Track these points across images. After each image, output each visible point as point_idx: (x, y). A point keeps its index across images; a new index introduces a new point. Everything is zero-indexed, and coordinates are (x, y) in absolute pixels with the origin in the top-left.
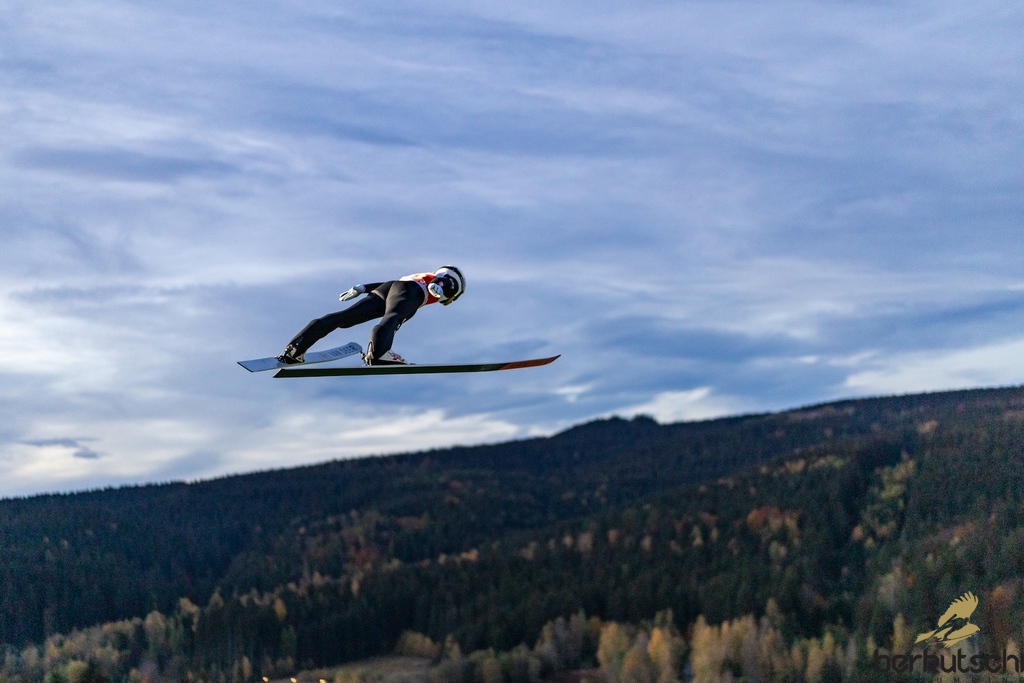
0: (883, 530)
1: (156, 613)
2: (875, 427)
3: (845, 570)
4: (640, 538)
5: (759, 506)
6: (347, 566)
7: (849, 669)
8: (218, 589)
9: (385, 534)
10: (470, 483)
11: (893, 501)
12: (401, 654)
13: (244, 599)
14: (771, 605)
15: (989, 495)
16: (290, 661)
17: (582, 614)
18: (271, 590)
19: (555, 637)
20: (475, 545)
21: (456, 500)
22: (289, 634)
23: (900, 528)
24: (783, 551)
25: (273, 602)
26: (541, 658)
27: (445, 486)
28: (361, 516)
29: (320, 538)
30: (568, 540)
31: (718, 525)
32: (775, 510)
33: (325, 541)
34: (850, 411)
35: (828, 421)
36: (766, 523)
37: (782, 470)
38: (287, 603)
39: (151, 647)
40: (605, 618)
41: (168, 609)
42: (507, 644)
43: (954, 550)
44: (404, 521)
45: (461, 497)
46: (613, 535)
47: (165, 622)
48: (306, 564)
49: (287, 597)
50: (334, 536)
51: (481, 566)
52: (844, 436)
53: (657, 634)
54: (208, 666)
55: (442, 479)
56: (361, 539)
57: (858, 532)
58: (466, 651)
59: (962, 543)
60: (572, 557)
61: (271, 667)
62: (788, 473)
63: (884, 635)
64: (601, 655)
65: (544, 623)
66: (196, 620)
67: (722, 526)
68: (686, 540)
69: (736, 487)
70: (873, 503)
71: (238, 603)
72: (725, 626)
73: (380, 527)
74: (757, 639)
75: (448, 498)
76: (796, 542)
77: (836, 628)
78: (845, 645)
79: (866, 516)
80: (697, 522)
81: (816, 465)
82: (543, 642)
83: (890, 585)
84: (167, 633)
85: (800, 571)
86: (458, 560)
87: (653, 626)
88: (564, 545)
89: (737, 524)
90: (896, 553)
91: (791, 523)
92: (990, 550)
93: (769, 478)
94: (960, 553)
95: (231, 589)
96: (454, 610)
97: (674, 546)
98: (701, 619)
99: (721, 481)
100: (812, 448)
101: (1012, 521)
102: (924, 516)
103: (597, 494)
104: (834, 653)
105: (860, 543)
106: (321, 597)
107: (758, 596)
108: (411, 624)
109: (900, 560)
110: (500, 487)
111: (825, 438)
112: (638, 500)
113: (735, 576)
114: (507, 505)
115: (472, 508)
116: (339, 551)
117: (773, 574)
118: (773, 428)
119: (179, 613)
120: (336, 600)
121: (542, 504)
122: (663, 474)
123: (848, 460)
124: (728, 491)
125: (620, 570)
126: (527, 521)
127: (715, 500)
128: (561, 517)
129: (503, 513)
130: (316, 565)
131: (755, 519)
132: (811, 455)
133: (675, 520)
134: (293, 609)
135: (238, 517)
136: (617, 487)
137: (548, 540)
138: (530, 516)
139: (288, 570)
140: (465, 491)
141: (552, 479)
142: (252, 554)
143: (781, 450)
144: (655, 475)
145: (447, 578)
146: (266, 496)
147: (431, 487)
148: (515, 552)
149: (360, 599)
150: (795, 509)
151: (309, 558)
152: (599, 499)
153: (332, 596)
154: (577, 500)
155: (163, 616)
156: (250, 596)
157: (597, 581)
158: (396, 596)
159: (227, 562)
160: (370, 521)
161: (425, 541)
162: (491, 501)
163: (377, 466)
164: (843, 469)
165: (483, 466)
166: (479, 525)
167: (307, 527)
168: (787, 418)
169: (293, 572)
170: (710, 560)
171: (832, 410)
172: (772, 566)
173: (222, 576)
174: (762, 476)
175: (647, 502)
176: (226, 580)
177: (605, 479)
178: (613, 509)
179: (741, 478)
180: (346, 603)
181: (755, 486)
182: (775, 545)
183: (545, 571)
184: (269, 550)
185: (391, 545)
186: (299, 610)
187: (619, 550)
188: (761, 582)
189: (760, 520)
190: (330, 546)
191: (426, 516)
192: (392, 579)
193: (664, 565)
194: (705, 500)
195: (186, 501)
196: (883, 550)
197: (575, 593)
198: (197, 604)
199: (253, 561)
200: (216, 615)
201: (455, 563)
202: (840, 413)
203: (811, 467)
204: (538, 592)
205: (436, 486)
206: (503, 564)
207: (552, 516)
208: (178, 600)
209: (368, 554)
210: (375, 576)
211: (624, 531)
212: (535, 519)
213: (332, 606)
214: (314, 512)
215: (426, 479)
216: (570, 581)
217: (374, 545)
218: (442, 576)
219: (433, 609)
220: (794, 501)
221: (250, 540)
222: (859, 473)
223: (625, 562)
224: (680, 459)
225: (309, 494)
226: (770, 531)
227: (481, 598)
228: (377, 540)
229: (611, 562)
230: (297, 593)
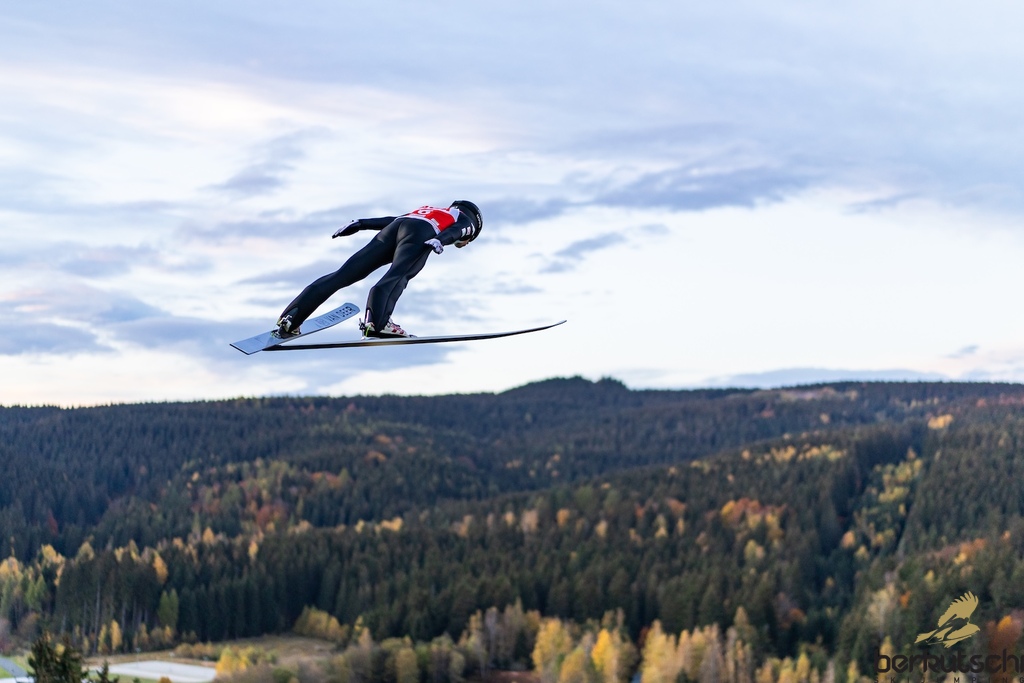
0: (879, 539)
1: (13, 560)
2: (880, 416)
3: (830, 582)
4: (596, 522)
5: (737, 499)
6: (246, 525)
8: (92, 537)
9: (294, 490)
10: (399, 439)
11: (895, 504)
12: (302, 635)
13: (119, 553)
14: (741, 615)
15: (1004, 511)
16: (169, 631)
17: (519, 605)
18: (153, 546)
19: (484, 631)
20: (401, 513)
21: (382, 457)
22: (170, 599)
23: (898, 536)
24: (759, 552)
25: (153, 558)
26: (466, 653)
27: (370, 441)
28: (267, 466)
29: (216, 488)
30: (509, 517)
31: (686, 517)
32: (755, 503)
33: (222, 493)
34: (853, 395)
35: (825, 405)
36: (743, 517)
37: (767, 457)
38: (168, 562)
40: (546, 612)
41: (28, 556)
42: (428, 633)
43: (958, 569)
44: (318, 476)
45: (388, 455)
46: (563, 515)
47: (23, 571)
48: (197, 517)
49: (170, 557)
50: (233, 487)
51: (404, 538)
52: (844, 423)
53: (604, 637)
54: (70, 628)
55: (367, 431)
56: (265, 493)
57: (849, 538)
58: (376, 637)
59: (968, 562)
60: (513, 538)
61: (144, 635)
62: (773, 459)
63: (869, 663)
64: (537, 655)
65: (472, 612)
66: (59, 572)
67: (690, 516)
68: (648, 529)
69: (712, 472)
70: (869, 507)
71: (114, 557)
72: (685, 634)
73: (287, 482)
74: (722, 652)
75: (372, 454)
76: (776, 543)
77: (813, 648)
78: (821, 669)
79: (861, 522)
80: (663, 509)
81: (808, 455)
82: (469, 635)
83: (881, 604)
84: (25, 585)
85: (778, 578)
86: (378, 529)
87: (601, 628)
88: (505, 522)
90: (892, 567)
91: (772, 519)
92: (1000, 573)
93: (751, 462)
94: (965, 573)
95: (106, 541)
96: (368, 588)
97: (634, 536)
98: (657, 626)
99: (695, 464)
100: (804, 435)
102: (926, 526)
103: (549, 465)
104: (809, 677)
105: (851, 551)
106: (211, 559)
107: (727, 603)
108: (314, 600)
110: (435, 447)
111: (820, 425)
112: (596, 477)
113: (701, 578)
114: (441, 470)
115: (400, 470)
116: (238, 506)
117: (745, 579)
118: (762, 407)
119: (40, 562)
120: (229, 564)
121: (482, 471)
122: (628, 449)
123: (845, 452)
124: (702, 476)
125: (568, 558)
126: (464, 490)
127: (686, 485)
128: (503, 489)
129: (435, 478)
130: (209, 521)
131: (731, 512)
132: (802, 443)
133: (637, 505)
134: (177, 570)
135: (120, 454)
136: (572, 459)
137: (486, 515)
138: (469, 484)
139: (175, 523)
140: (393, 447)
141: (497, 443)
142: (133, 499)
143: (769, 434)
144: (618, 449)
145: (363, 549)
146: (156, 433)
147: (353, 440)
148: (445, 526)
149: (257, 565)
150: (779, 504)
151: (201, 511)
152: (550, 472)
153: (225, 559)
154: (524, 470)
155: (21, 564)
156: (127, 549)
157: (540, 568)
158: (301, 564)
159: (102, 508)
160: (276, 474)
161: (340, 503)
162: (423, 464)
163: (291, 408)
164: (838, 462)
165: (416, 420)
166: (406, 489)
167: (201, 474)
168: (778, 396)
169: (181, 526)
170: (674, 555)
171: (831, 392)
172: (745, 569)
173: (96, 524)
174: (744, 462)
175: (606, 481)
176: (100, 528)
177: (559, 448)
178: (565, 485)
179: (718, 462)
180: (241, 568)
181: (734, 473)
182: (751, 544)
183: (478, 550)
184: (154, 496)
185: (301, 504)
186: (183, 572)
187: (569, 534)
188: (731, 587)
189: (737, 514)
190: (226, 498)
191: (344, 472)
192: (298, 545)
193: (620, 556)
194: (674, 485)
195: (59, 430)
196: (876, 562)
197: (513, 581)
198: (63, 554)
199: (134, 510)
200: (86, 567)
201: (374, 533)
202: (840, 396)
203: (801, 457)
204: (469, 575)
205: (359, 438)
206: (431, 539)
207: (493, 487)
208: (40, 547)
209: (272, 512)
210: (278, 540)
211: (576, 512)
212: (473, 488)
213: (223, 571)
214: (212, 456)
215: (349, 430)
216: (507, 566)
217: (280, 502)
218: (357, 546)
219: (343, 584)
220: (778, 495)
221: (132, 482)
222: (857, 469)
223: (574, 549)
224: (649, 434)
225: (207, 434)
226: (747, 527)
227: (401, 576)
228: (284, 496)
229: (558, 547)
230: (183, 552)
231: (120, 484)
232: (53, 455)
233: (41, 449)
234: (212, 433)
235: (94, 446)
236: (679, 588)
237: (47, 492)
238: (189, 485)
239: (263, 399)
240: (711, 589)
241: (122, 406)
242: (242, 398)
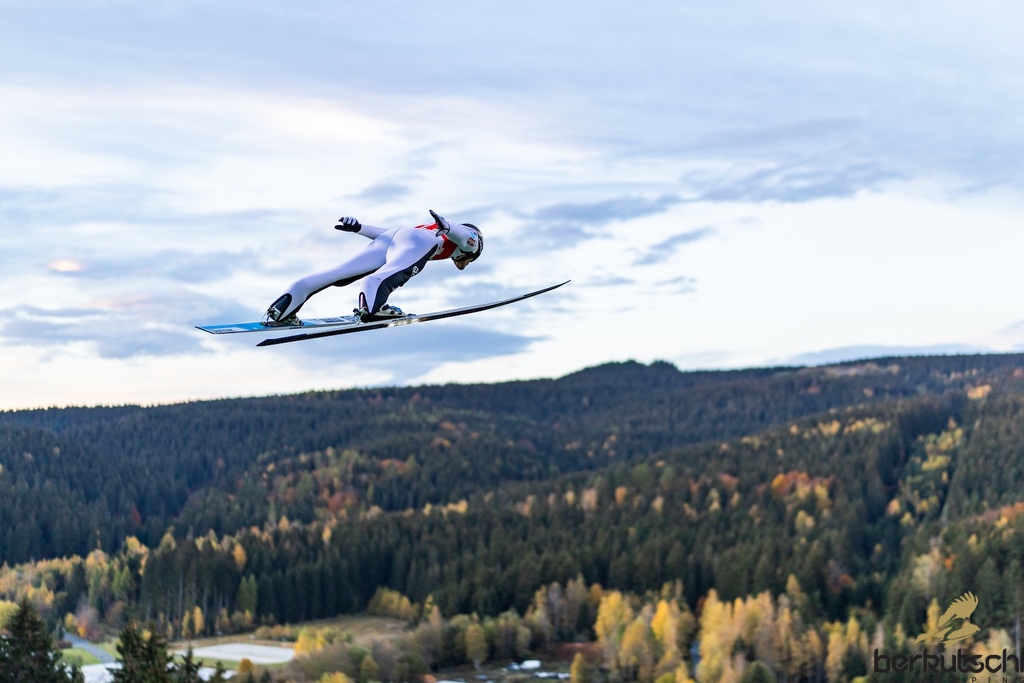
0: (923, 505)
1: (99, 552)
2: (921, 389)
3: (878, 548)
4: (652, 498)
5: (786, 472)
6: (320, 512)
8: (172, 528)
9: (364, 477)
10: (463, 425)
11: (938, 472)
12: (375, 614)
13: (200, 542)
14: (793, 582)
16: (248, 615)
17: (581, 580)
18: (232, 534)
19: (549, 604)
20: (466, 496)
21: (446, 443)
22: (249, 585)
23: (942, 502)
24: (810, 522)
25: (232, 547)
26: (532, 627)
27: (435, 428)
28: (338, 455)
29: (290, 478)
30: (570, 496)
31: (739, 489)
32: (804, 475)
34: (895, 369)
35: (868, 380)
36: (793, 489)
37: (814, 431)
38: (247, 550)
39: (90, 591)
40: (607, 585)
41: (113, 548)
42: (494, 609)
43: (1000, 532)
44: (386, 463)
45: (453, 441)
46: (621, 492)
47: (109, 562)
48: (272, 506)
49: (249, 543)
50: (306, 476)
51: (470, 519)
52: (887, 396)
53: (663, 607)
54: (155, 615)
55: (432, 419)
56: (336, 481)
57: (895, 506)
58: (446, 614)
59: (1009, 525)
60: (574, 516)
61: (225, 619)
62: (820, 433)
63: (916, 624)
64: (599, 627)
65: (537, 587)
66: (143, 562)
67: (742, 489)
68: (702, 504)
69: (762, 447)
70: (914, 474)
71: (194, 546)
72: (739, 602)
73: (357, 469)
74: (775, 618)
75: (438, 441)
76: (826, 513)
77: (863, 612)
78: (870, 632)
79: (906, 490)
80: (716, 484)
81: (853, 428)
82: (535, 609)
83: (926, 568)
84: (111, 575)
85: (828, 546)
86: (445, 511)
87: (660, 599)
88: (566, 502)
89: (761, 489)
90: (936, 532)
91: (821, 491)
93: (799, 437)
94: (1008, 535)
95: (186, 532)
96: (437, 568)
97: (689, 510)
98: (712, 594)
99: (746, 440)
100: (849, 409)
102: (968, 492)
103: (606, 445)
104: (858, 640)
105: (897, 518)
106: (287, 545)
107: (779, 571)
108: (387, 581)
109: (940, 539)
110: (497, 432)
111: (864, 399)
112: (652, 456)
113: (754, 548)
114: (504, 453)
115: (464, 454)
116: (311, 494)
117: (796, 548)
118: (808, 384)
119: (125, 553)
120: (304, 549)
121: (543, 453)
122: (682, 427)
123: (889, 424)
124: (753, 451)
125: (626, 534)
126: (525, 472)
127: (737, 461)
128: (563, 470)
129: (498, 461)
130: (285, 509)
131: (781, 485)
132: (847, 417)
133: (691, 481)
134: (255, 556)
135: (198, 448)
136: (628, 440)
137: (547, 495)
138: (530, 466)
139: (252, 511)
140: (458, 434)
141: (556, 426)
142: (212, 491)
143: (815, 409)
144: (672, 427)
145: (431, 531)
146: (232, 427)
147: (419, 427)
148: (509, 506)
149: (331, 550)
150: (827, 476)
151: (276, 500)
152: (607, 452)
153: (300, 544)
154: (583, 451)
155: (107, 556)
156: (206, 538)
157: (600, 544)
158: (372, 546)
159: (182, 499)
160: (348, 462)
161: (408, 487)
162: (486, 448)
163: (360, 400)
164: (882, 434)
165: (479, 406)
166: (470, 473)
167: (276, 464)
168: (823, 373)
169: (258, 515)
170: (728, 527)
171: (874, 367)
172: (796, 538)
173: (177, 515)
174: (792, 436)
175: (661, 458)
176: (181, 519)
177: (616, 429)
178: (622, 464)
179: (768, 437)
180: (316, 552)
181: (783, 447)
182: (801, 514)
183: (542, 529)
184: (231, 488)
185: (371, 490)
186: (261, 558)
187: (627, 510)
188: (783, 556)
189: (788, 487)
190: (301, 487)
191: (412, 459)
192: (369, 529)
193: (675, 531)
194: (726, 460)
195: (140, 427)
196: (921, 528)
197: (574, 555)
198: (147, 545)
199: (213, 499)
200: (168, 558)
201: (441, 515)
202: (883, 370)
203: (846, 430)
204: (533, 553)
205: (424, 426)
206: (496, 519)
207: (553, 468)
208: (125, 539)
209: (343, 499)
210: (350, 524)
211: (633, 489)
212: (535, 470)
213: (299, 555)
214: (286, 447)
215: (415, 418)
216: (569, 543)
217: (351, 488)
218: (426, 528)
219: (413, 565)
220: (826, 467)
221: (211, 475)
222: (900, 440)
223: (632, 525)
224: (701, 413)
225: (281, 426)
226: (796, 499)
227: (468, 556)
228: (355, 483)
229: (616, 523)
230: (260, 539)
231: (199, 476)
232: (135, 452)
233: (123, 446)
234: (285, 425)
235: (173, 443)
236: (734, 559)
237: (131, 487)
238: (265, 476)
239: (332, 393)
240: (764, 558)
241: (200, 403)
242: (313, 392)
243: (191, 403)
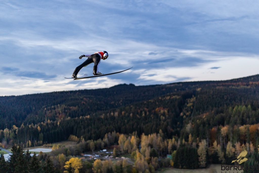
0: (188, 114)
1: (7, 129)
2: (187, 89)
3: (178, 123)
4: (130, 114)
5: (159, 107)
6: (57, 119)
7: (178, 146)
8: (23, 123)
9: (66, 111)
10: (88, 99)
11: (190, 106)
12: (70, 141)
13: (30, 126)
14: (160, 131)
15: (212, 107)
16: (41, 142)
17: (115, 132)
18: (37, 124)
19: (108, 137)
20: (89, 114)
21: (85, 103)
22: (41, 135)
23: (191, 113)
24: (164, 118)
25: (37, 127)
26: (104, 142)
27: (82, 99)
28: (60, 106)
29: (50, 111)
30: (112, 114)
32: (162, 108)
33: (51, 112)
34: (181, 85)
35: (176, 87)
36: (160, 111)
37: (164, 98)
38: (41, 127)
39: (5, 138)
40: (121, 133)
41: (10, 128)
42: (96, 139)
43: (204, 119)
44: (71, 107)
45: (86, 102)
46: (123, 113)
47: (9, 131)
49: (41, 126)
50: (53, 111)
51: (90, 119)
52: (180, 90)
53: (133, 137)
54: (20, 142)
55: (81, 98)
56: (60, 112)
57: (182, 114)
58: (86, 140)
59: (206, 117)
60: (113, 118)
61: (36, 143)
62: (166, 99)
63: (187, 139)
64: (119, 142)
65: (105, 134)
66: (17, 131)
67: (149, 111)
68: (141, 114)
69: (153, 102)
70: (185, 107)
72: (149, 135)
73: (65, 109)
74: (157, 139)
75: (83, 102)
76: (167, 116)
77: (175, 137)
78: (177, 141)
79: (184, 110)
80: (144, 110)
81: (173, 98)
82: (105, 138)
83: (189, 127)
84: (10, 134)
85: (168, 123)
86: (85, 118)
87: (132, 135)
88: (111, 115)
89: (153, 111)
90: (190, 119)
91: (166, 111)
92: (212, 119)
93: (161, 100)
94: (205, 119)
95: (27, 123)
96: (83, 130)
97: (138, 116)
98: (143, 134)
99: (150, 101)
100: (172, 93)
101: (217, 113)
102: (197, 111)
103: (120, 103)
104: (175, 143)
105: (182, 117)
106: (50, 126)
107: (158, 128)
108: (72, 133)
109: (191, 121)
110: (96, 100)
111: (175, 91)
112: (130, 104)
113: (152, 124)
115: (89, 105)
116: (55, 114)
117: (161, 123)
118: (163, 88)
119: (13, 129)
121: (106, 104)
122: (136, 98)
123: (180, 97)
124: (151, 103)
125: (125, 121)
126: (102, 109)
127: (148, 105)
128: (110, 108)
129: (96, 106)
130: (49, 118)
131: (157, 110)
132: (171, 95)
133: (138, 110)
135: (29, 105)
136: (124, 101)
137: (107, 114)
139: (41, 119)
141: (109, 98)
142: (32, 115)
143: (164, 94)
144: (134, 98)
145: (82, 122)
146: (36, 100)
147: (78, 99)
148: (99, 116)
149: (59, 127)
150: (167, 108)
151: (47, 117)
154: (115, 104)
156: (31, 125)
157: (119, 124)
158: (69, 126)
159: (26, 116)
160: (63, 107)
161: (76, 113)
162: (93, 104)
163: (65, 93)
164: (179, 99)
165: (92, 95)
166: (90, 109)
167: (46, 108)
168: (166, 86)
169: (43, 120)
170: (146, 119)
171: (177, 84)
172: (161, 121)
173: (24, 120)
175: (132, 105)
177: (122, 99)
178: (123, 106)
179: (155, 100)
180: (56, 127)
181: (158, 102)
182: (162, 116)
183: (106, 121)
184: (37, 114)
185: (68, 113)
186: (44, 129)
187: (124, 116)
188: (158, 125)
191: (77, 106)
192: (68, 122)
193: (135, 120)
194: (146, 105)
195: (15, 101)
196: (187, 119)
197: (113, 127)
198: (18, 127)
199: (32, 117)
200: (23, 129)
201: (84, 118)
202: (179, 85)
203: (171, 98)
204: (104, 126)
205: (80, 99)
206: (96, 119)
207: (108, 108)
208: (13, 126)
209: (62, 115)
210: (64, 121)
211: (126, 112)
212: (104, 108)
213: (52, 128)
214: (49, 104)
215: (77, 97)
216: (112, 124)
217: (64, 113)
218: (80, 122)
219: (78, 130)
220: (167, 106)
221: (32, 111)
222: (182, 100)
223: (126, 119)
224: (140, 95)
225: (47, 100)
226: (161, 113)
227: (90, 127)
228: (64, 112)
229: (122, 119)
230: (43, 125)
231: (29, 112)
232: (14, 106)
235: (23, 104)
236: (148, 126)
237: (13, 114)
238: (44, 111)
239: (59, 92)
241: (29, 95)
242: (54, 92)
243: (27, 95)
